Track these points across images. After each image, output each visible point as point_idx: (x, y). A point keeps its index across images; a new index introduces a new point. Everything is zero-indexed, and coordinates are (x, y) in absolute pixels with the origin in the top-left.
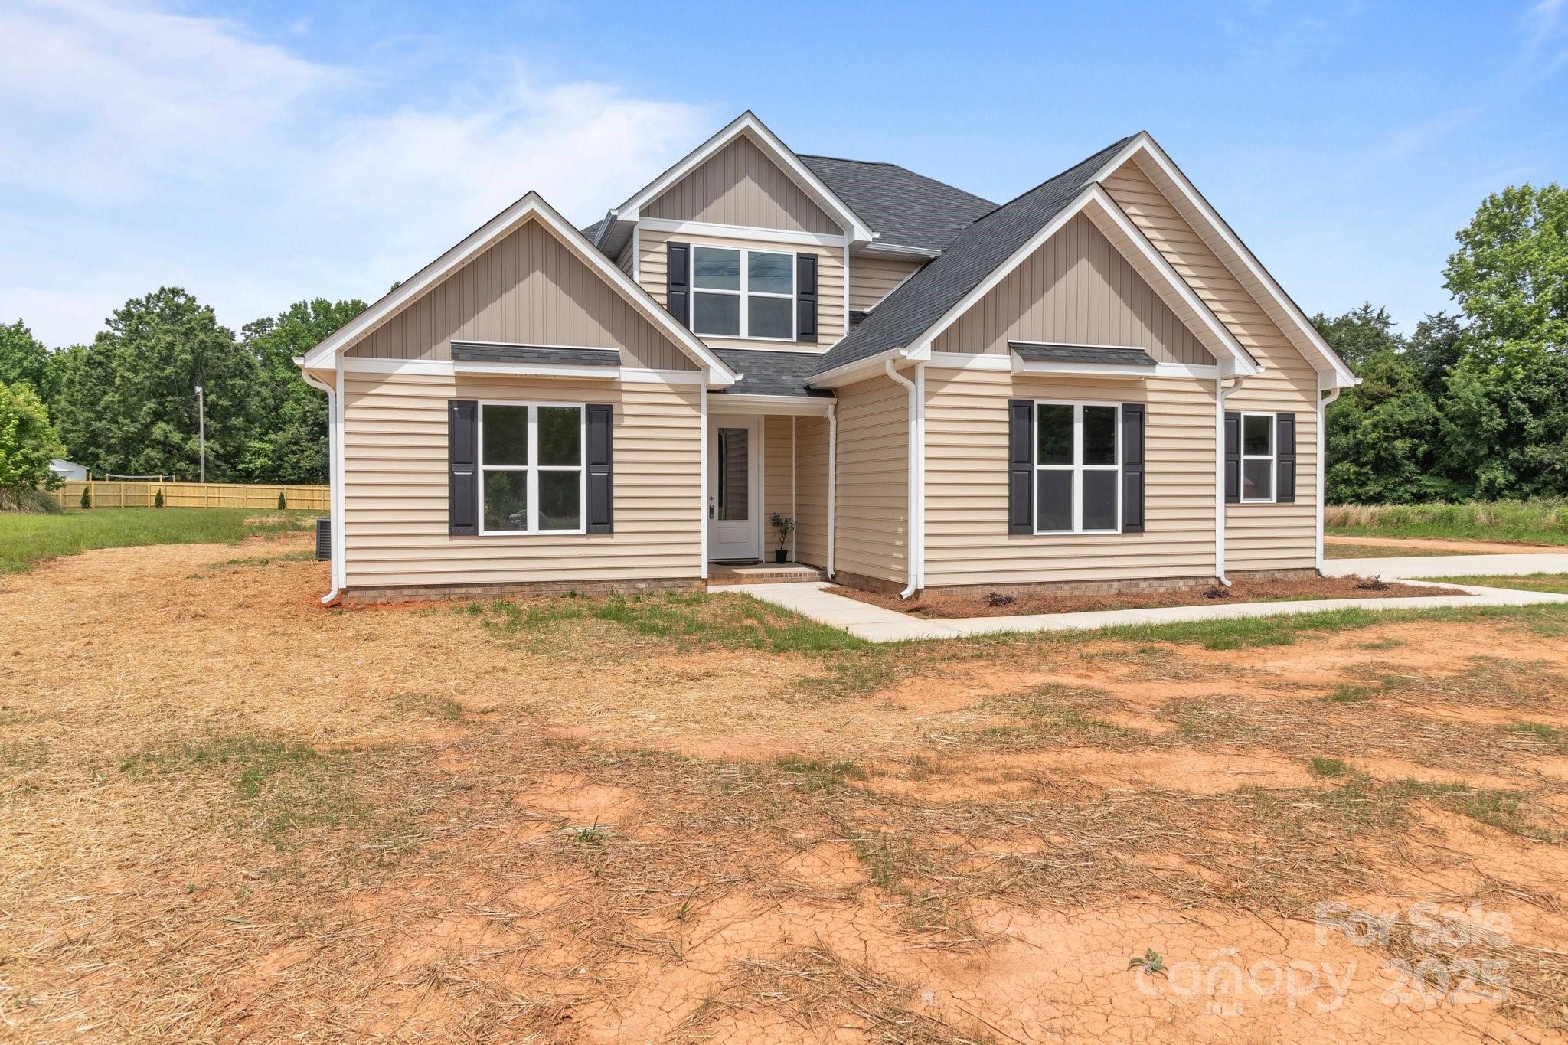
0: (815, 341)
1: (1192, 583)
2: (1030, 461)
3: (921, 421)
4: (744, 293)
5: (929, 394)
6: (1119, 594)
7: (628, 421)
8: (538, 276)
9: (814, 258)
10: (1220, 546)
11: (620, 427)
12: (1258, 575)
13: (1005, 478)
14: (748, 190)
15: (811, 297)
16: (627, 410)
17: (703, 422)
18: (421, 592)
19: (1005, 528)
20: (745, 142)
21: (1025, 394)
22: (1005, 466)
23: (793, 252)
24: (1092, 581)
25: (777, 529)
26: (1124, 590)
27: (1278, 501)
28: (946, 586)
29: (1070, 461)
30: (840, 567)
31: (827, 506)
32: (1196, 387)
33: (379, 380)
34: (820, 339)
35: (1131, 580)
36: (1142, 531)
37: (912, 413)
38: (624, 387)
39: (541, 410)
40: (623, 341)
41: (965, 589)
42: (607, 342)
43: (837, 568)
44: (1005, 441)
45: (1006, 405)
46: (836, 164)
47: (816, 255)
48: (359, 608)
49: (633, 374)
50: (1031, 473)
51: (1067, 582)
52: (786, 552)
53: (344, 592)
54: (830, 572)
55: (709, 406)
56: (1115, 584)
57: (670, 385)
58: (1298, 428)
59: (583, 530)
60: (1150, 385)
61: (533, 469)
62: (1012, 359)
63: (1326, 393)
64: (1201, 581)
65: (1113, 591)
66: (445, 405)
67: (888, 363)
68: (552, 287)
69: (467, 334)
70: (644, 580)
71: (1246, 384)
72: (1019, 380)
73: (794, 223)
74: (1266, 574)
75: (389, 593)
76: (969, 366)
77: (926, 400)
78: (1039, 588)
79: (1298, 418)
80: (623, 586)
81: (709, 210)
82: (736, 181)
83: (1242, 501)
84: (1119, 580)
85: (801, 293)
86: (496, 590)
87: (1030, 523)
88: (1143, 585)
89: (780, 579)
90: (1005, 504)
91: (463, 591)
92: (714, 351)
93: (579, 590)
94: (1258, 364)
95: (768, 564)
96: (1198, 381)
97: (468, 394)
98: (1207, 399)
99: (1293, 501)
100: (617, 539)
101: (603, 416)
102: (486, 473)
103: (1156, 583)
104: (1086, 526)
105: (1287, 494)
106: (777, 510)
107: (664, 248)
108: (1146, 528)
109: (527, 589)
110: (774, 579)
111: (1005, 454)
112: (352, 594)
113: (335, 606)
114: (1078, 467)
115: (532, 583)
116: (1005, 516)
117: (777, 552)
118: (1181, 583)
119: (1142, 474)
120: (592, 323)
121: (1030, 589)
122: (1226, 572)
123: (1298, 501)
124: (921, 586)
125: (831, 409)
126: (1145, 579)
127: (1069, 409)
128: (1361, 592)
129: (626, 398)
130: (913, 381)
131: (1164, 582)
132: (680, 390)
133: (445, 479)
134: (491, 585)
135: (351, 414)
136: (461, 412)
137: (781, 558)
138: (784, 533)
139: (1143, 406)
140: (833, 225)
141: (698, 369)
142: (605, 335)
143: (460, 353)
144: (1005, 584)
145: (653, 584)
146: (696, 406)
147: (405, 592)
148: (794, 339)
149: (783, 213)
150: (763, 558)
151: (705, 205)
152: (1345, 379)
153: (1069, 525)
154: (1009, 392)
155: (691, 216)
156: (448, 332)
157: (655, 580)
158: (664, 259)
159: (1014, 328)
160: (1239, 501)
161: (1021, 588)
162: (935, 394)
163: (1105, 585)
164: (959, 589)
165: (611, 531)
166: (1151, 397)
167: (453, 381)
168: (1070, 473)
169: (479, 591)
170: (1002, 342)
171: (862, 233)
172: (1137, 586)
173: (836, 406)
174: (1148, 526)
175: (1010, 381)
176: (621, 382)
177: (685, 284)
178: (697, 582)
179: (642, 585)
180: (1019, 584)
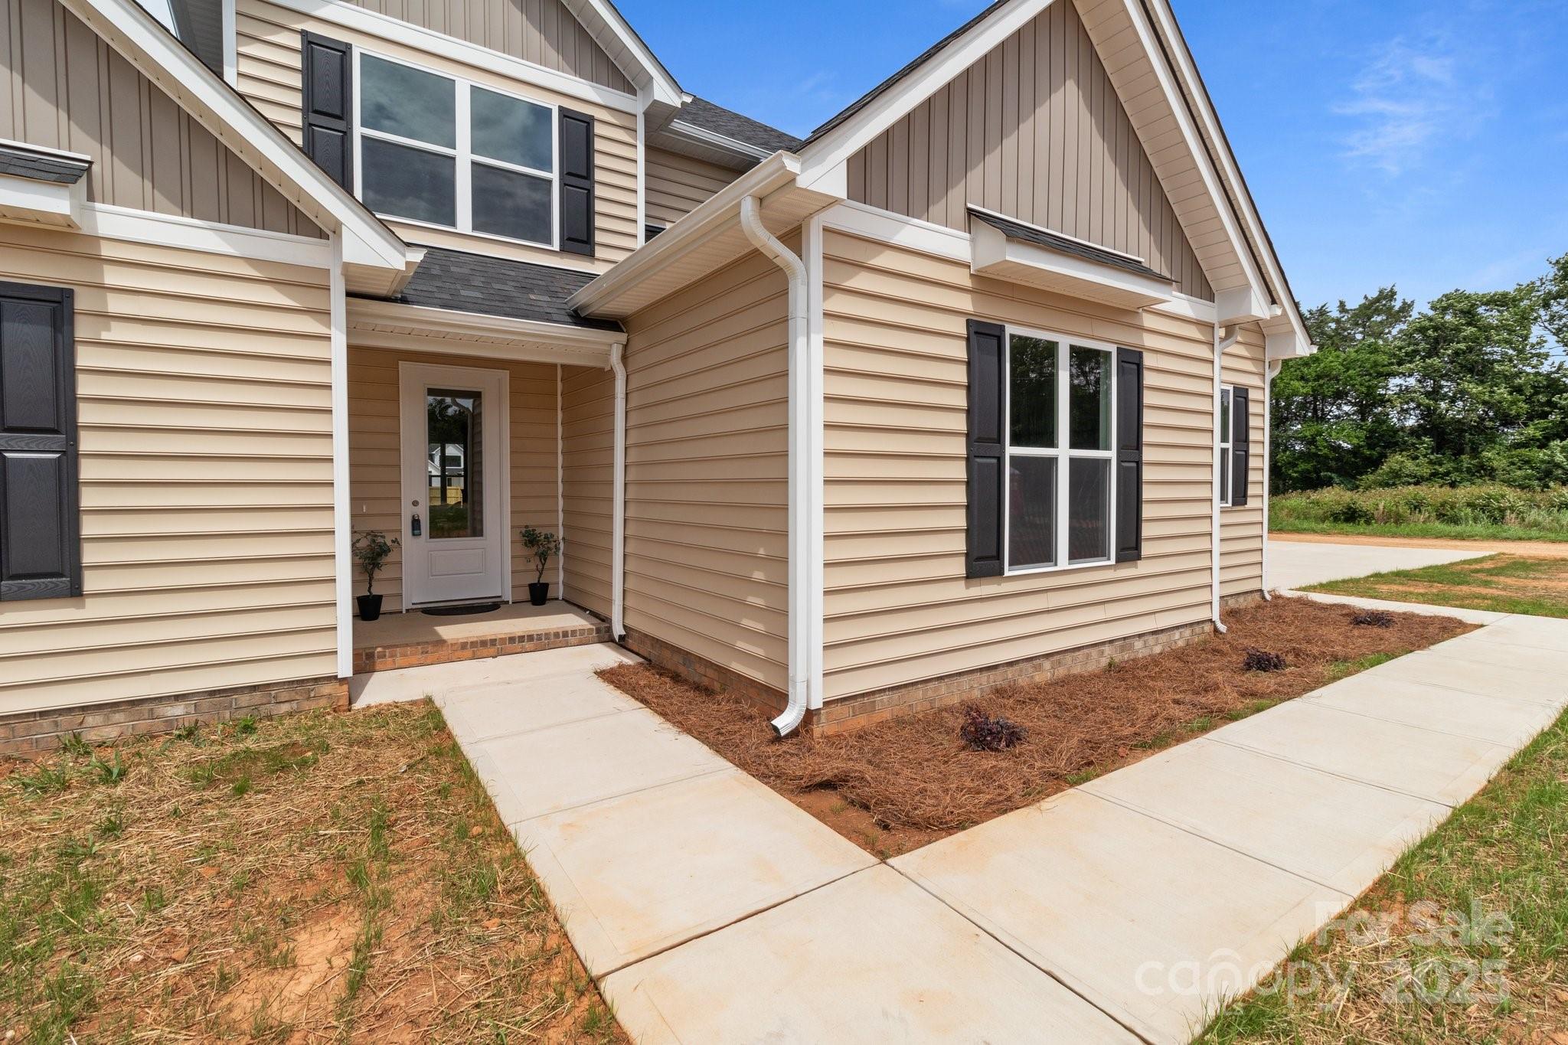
0: (590, 255)
1: (1187, 632)
2: (1000, 440)
3: (815, 345)
4: (464, 156)
5: (831, 288)
9: (588, 122)
10: (1217, 575)
11: (97, 343)
13: (959, 471)
15: (583, 183)
16: (116, 305)
19: (959, 567)
21: (992, 311)
22: (959, 447)
23: (552, 104)
24: (1079, 648)
25: (532, 551)
26: (1116, 657)
27: (1233, 504)
28: (863, 695)
29: (1051, 442)
30: (636, 622)
31: (610, 517)
32: (1195, 333)
34: (599, 252)
35: (1125, 638)
36: (1139, 557)
37: (798, 324)
38: (107, 250)
41: (896, 695)
42: (56, 136)
43: (630, 622)
44: (961, 398)
45: (961, 329)
47: (592, 118)
50: (1000, 460)
52: (546, 586)
54: (618, 630)
56: (1107, 649)
58: (1251, 408)
60: (1149, 321)
62: (973, 241)
63: (1272, 365)
64: (1197, 629)
65: (1104, 662)
67: (748, 208)
70: (178, 698)
72: (987, 283)
73: (553, 54)
76: (900, 239)
77: (825, 298)
78: (1010, 673)
79: (1250, 396)
80: (118, 717)
84: (1111, 642)
85: (566, 174)
87: (999, 556)
88: (1138, 644)
89: (527, 645)
90: (959, 519)
95: (512, 610)
96: (1198, 323)
98: (1203, 352)
99: (1245, 503)
100: (95, 609)
103: (1151, 639)
104: (1071, 557)
105: (1241, 495)
106: (532, 521)
107: (293, 41)
108: (1143, 553)
110: (517, 646)
111: (960, 423)
114: (1063, 452)
116: (959, 544)
117: (532, 586)
118: (1177, 635)
119: (1139, 464)
121: (996, 679)
123: (1249, 503)
124: (817, 704)
125: (616, 351)
126: (1140, 636)
127: (1051, 349)
129: (112, 277)
130: (798, 251)
131: (1160, 636)
132: (278, 275)
137: (538, 596)
138: (543, 557)
139: (1140, 354)
140: (618, 76)
141: (322, 235)
142: (53, 118)
144: (960, 674)
145: (206, 703)
146: (324, 314)
148: (556, 247)
149: (537, 36)
150: (506, 599)
153: (1051, 555)
154: (965, 303)
157: (213, 693)
158: (294, 61)
159: (975, 182)
162: (842, 289)
163: (1094, 652)
164: (885, 697)
165: (76, 593)
166: (1149, 341)
168: (1052, 462)
170: (956, 200)
171: (665, 92)
172: (1132, 646)
173: (625, 347)
174: (1146, 549)
175: (968, 283)
176: (97, 239)
177: (343, 114)
178: (326, 689)
179: (178, 710)
180: (981, 670)
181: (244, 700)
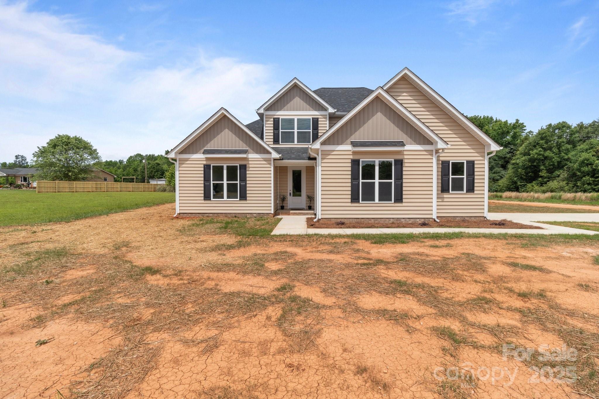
1: (423, 220)
2: (359, 179)
3: (320, 167)
4: (296, 131)
5: (322, 159)
6: (393, 223)
7: (251, 169)
8: (227, 130)
9: (318, 119)
10: (435, 208)
11: (249, 170)
12: (457, 218)
13: (350, 185)
14: (297, 101)
15: (317, 130)
16: (250, 166)
17: (272, 169)
18: (197, 215)
19: (350, 200)
20: (296, 86)
21: (357, 157)
22: (349, 181)
23: (311, 117)
24: (383, 218)
25: (308, 199)
26: (395, 222)
27: (467, 192)
29: (374, 179)
32: (425, 153)
33: (187, 160)
35: (398, 218)
36: (402, 202)
38: (250, 160)
39: (227, 166)
40: (249, 147)
42: (245, 147)
44: (350, 173)
45: (350, 161)
46: (344, 89)
48: (182, 218)
49: (252, 156)
50: (359, 183)
51: (373, 218)
52: (311, 206)
53: (180, 214)
55: (274, 164)
56: (392, 220)
57: (262, 158)
58: (476, 166)
59: (238, 199)
60: (405, 153)
61: (225, 182)
62: (352, 146)
63: (488, 154)
64: (427, 220)
65: (391, 222)
66: (203, 166)
68: (230, 133)
69: (208, 147)
70: (255, 213)
71: (446, 151)
72: (354, 153)
73: (311, 109)
74: (461, 218)
75: (189, 215)
76: (337, 149)
78: (362, 220)
79: (476, 162)
81: (286, 107)
82: (294, 98)
83: (450, 192)
84: (393, 218)
85: (313, 129)
86: (216, 215)
87: (359, 199)
88: (403, 220)
90: (350, 193)
91: (208, 215)
92: (273, 148)
93: (237, 215)
94: (448, 144)
95: (306, 210)
96: (425, 151)
97: (208, 163)
98: (429, 157)
99: (474, 192)
100: (248, 202)
101: (244, 168)
102: (213, 184)
103: (408, 220)
104: (379, 200)
105: (471, 189)
106: (310, 194)
107: (272, 120)
108: (403, 201)
109: (224, 215)
111: (350, 177)
112: (181, 215)
113: (177, 218)
114: (377, 181)
115: (225, 213)
116: (350, 197)
118: (418, 220)
120: (241, 142)
122: (438, 217)
123: (476, 192)
124: (320, 218)
125: (315, 164)
126: (403, 218)
127: (374, 162)
128: (494, 226)
129: (250, 162)
130: (318, 155)
132: (265, 160)
133: (203, 185)
134: (215, 213)
135: (180, 169)
136: (207, 168)
137: (310, 208)
139: (402, 160)
140: (324, 109)
141: (269, 153)
142: (245, 145)
143: (206, 152)
144: (350, 218)
146: (270, 164)
147: (193, 215)
148: (311, 143)
149: (308, 106)
150: (305, 208)
151: (284, 106)
152: (495, 147)
153: (374, 200)
154: (351, 157)
155: (280, 110)
156: (204, 147)
158: (272, 123)
159: (353, 137)
160: (449, 192)
161: (356, 220)
162: (325, 159)
163: (387, 220)
164: (333, 219)
165: (246, 200)
166: (406, 157)
167: (205, 160)
168: (374, 183)
169: (211, 215)
170: (349, 141)
171: (331, 110)
172: (400, 220)
175: (352, 153)
176: (248, 158)
177: (278, 129)
178: (270, 215)
179: (255, 215)
180: (355, 218)
181: (262, 215)
